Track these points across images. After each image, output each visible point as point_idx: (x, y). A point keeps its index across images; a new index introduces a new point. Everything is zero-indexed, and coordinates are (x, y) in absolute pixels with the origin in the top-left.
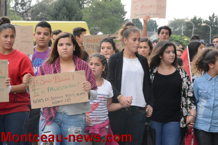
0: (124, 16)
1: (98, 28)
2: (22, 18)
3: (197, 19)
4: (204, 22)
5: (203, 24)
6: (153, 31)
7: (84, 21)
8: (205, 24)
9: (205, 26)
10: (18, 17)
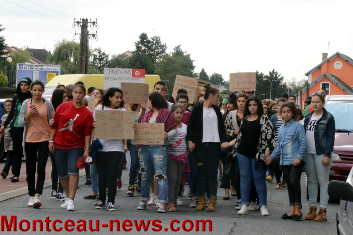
0: (192, 70)
1: (168, 81)
2: (99, 72)
3: (259, 74)
4: (265, 77)
5: (265, 79)
6: (219, 84)
7: (156, 74)
8: (266, 79)
9: (266, 80)
10: (96, 71)
